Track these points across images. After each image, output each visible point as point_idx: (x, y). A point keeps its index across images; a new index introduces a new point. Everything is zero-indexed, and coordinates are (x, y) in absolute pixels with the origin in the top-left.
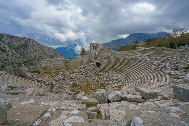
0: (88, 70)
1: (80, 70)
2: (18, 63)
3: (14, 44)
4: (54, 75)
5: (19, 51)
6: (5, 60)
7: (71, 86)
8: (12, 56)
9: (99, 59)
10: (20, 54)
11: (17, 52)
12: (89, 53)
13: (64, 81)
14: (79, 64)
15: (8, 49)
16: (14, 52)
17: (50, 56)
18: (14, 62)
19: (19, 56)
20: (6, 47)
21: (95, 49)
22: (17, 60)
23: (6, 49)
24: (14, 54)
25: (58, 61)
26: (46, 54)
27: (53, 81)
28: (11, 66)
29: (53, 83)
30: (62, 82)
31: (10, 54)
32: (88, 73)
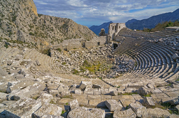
0: (104, 51)
1: (96, 50)
2: (61, 39)
3: (58, 24)
4: (71, 53)
5: (61, 30)
6: (53, 37)
7: (81, 64)
8: (57, 34)
9: (117, 40)
10: (62, 32)
11: (60, 31)
12: (107, 34)
13: (78, 59)
14: (96, 44)
15: (55, 28)
16: (58, 31)
17: (84, 34)
18: (59, 39)
19: (61, 34)
20: (53, 27)
21: (114, 29)
22: (60, 37)
23: (53, 29)
24: (58, 33)
25: (76, 41)
26: (81, 32)
27: (69, 58)
28: (57, 42)
29: (69, 60)
30: (76, 60)
31: (56, 32)
32: (102, 54)
